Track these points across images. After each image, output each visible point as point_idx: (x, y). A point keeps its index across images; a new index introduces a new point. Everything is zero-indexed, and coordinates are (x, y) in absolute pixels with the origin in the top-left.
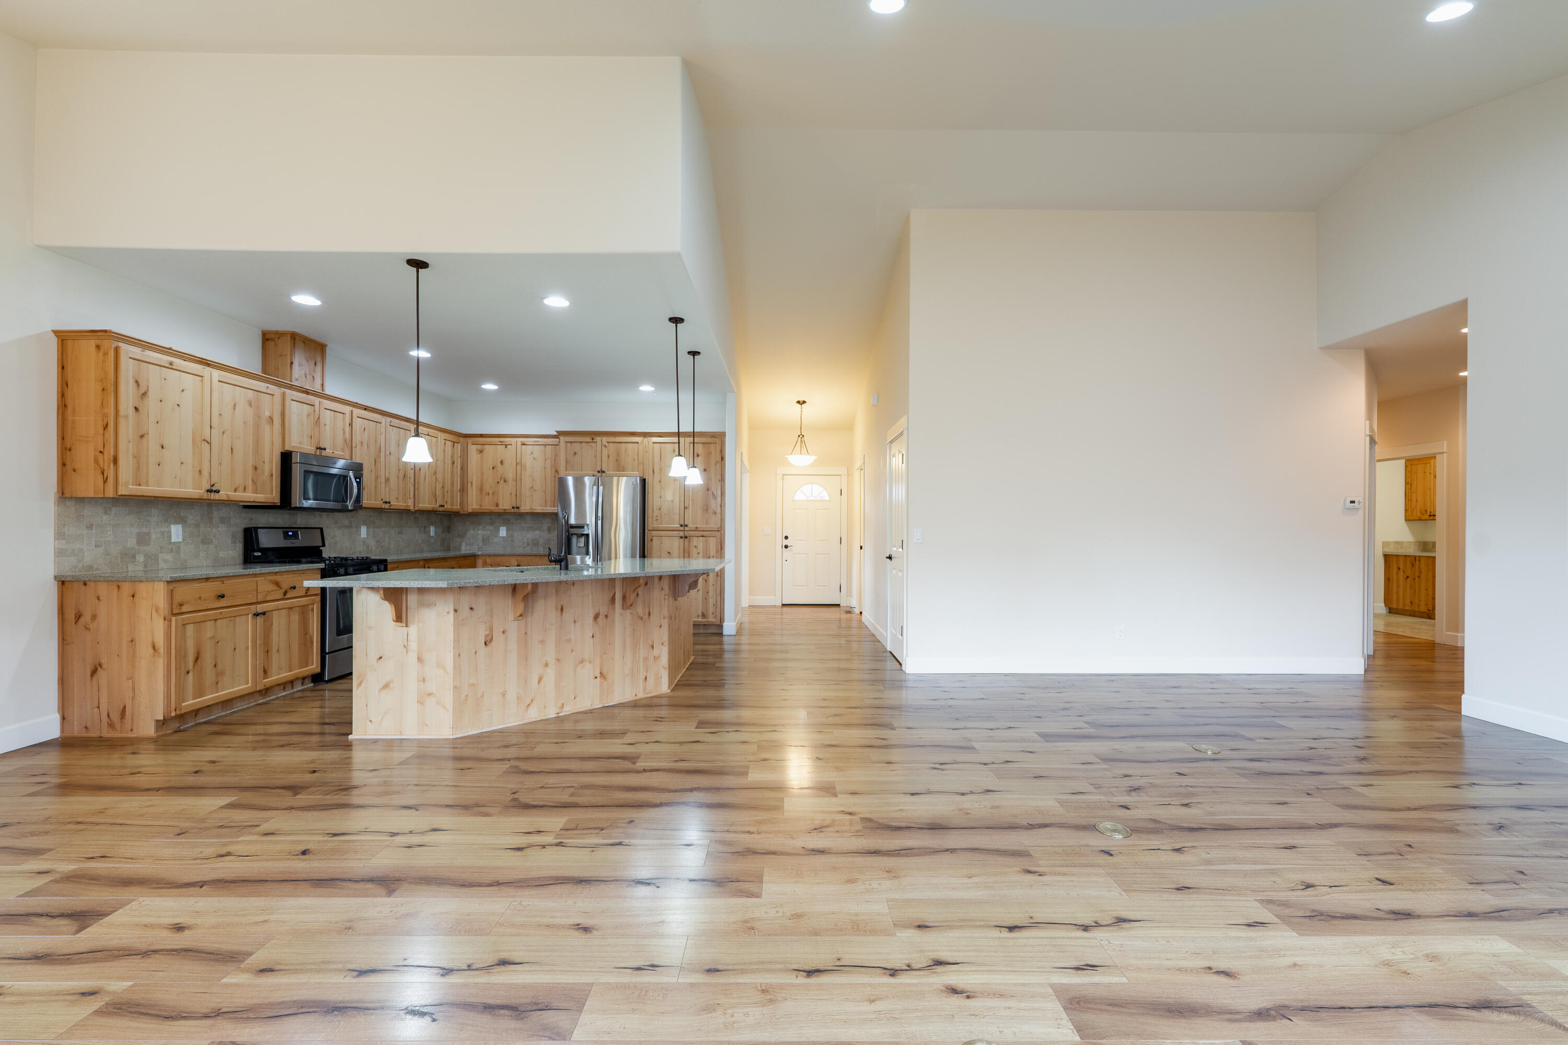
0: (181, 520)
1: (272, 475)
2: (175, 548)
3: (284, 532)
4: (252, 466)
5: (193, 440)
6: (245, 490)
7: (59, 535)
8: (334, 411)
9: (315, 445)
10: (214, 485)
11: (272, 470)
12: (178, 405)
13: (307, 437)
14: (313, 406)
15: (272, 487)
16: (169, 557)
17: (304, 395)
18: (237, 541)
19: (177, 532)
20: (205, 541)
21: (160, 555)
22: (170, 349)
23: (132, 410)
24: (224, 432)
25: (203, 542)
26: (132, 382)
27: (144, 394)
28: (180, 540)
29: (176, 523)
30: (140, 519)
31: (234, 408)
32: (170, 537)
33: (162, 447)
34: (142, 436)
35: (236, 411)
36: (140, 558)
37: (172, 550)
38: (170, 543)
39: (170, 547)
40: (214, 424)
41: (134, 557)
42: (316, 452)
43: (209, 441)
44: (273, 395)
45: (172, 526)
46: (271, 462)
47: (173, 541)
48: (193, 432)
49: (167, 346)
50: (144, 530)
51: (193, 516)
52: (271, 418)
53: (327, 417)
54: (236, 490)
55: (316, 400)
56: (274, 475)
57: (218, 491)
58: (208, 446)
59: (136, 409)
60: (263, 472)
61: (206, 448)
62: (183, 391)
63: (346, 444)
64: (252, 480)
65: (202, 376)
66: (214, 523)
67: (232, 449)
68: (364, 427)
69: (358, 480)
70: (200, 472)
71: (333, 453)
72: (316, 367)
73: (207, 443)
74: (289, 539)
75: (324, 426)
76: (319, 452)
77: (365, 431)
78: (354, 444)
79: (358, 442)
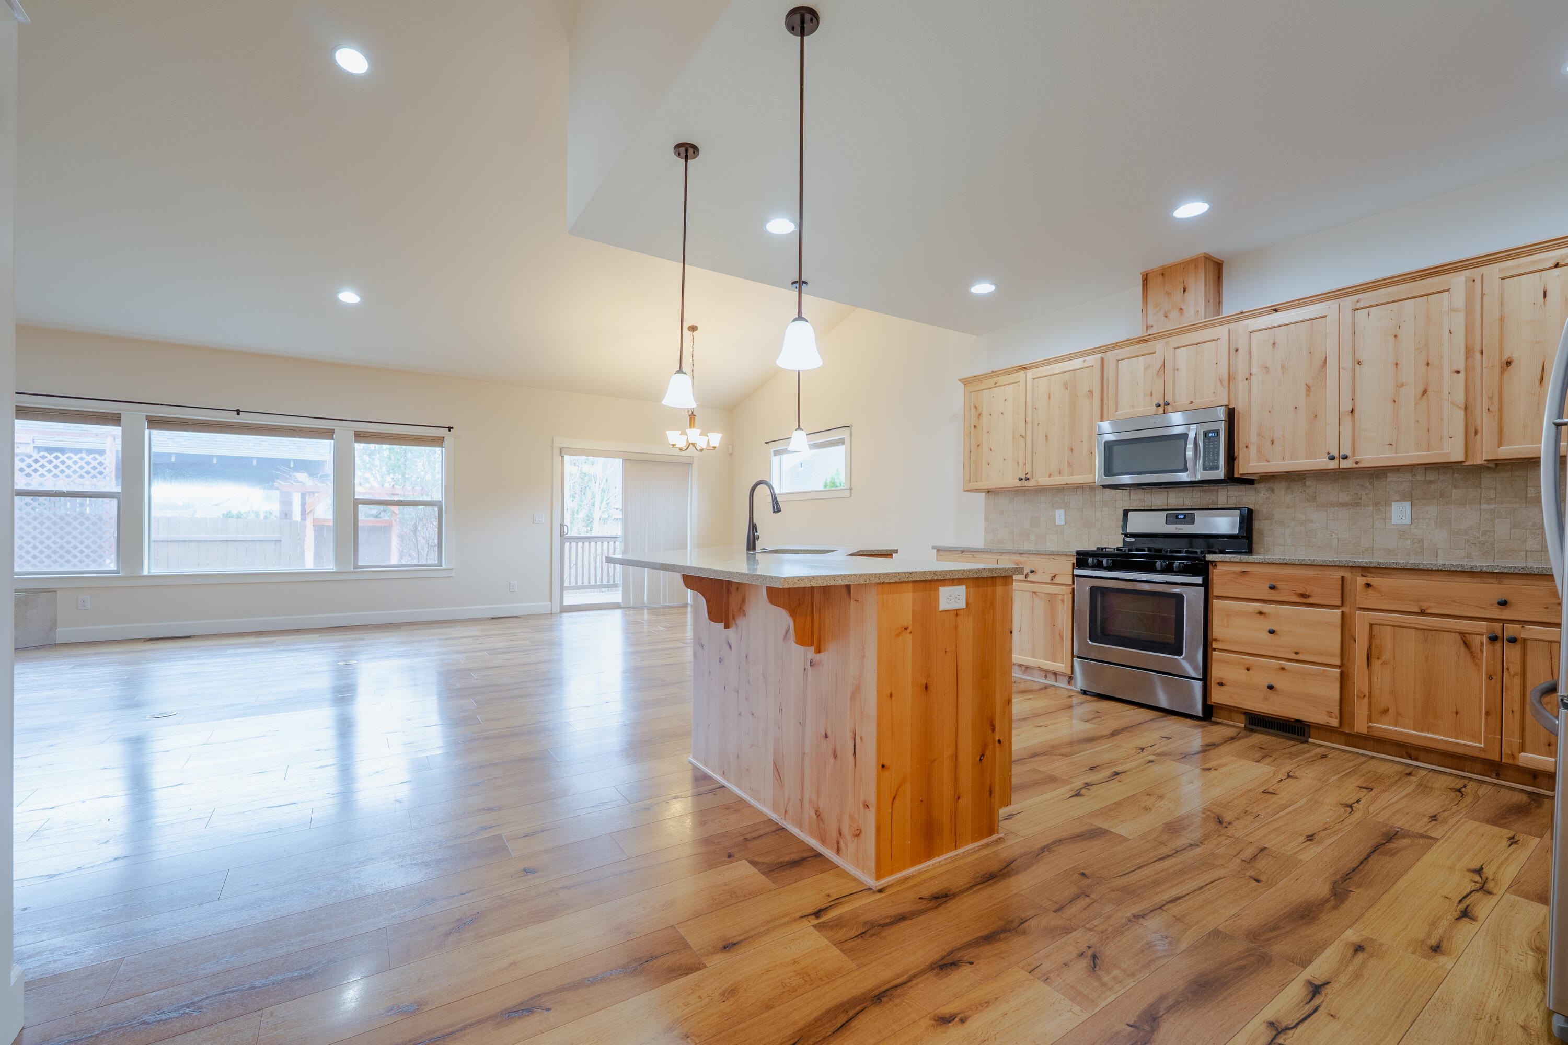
0: (1066, 504)
1: (1091, 453)
2: (1061, 530)
3: (1168, 515)
4: (1068, 448)
5: (1013, 438)
6: (1060, 473)
7: (987, 519)
8: (1197, 344)
9: (1157, 401)
10: (1027, 473)
12: (1002, 413)
13: (1142, 396)
14: (1156, 353)
16: (1055, 537)
17: (1144, 345)
19: (1060, 516)
20: (1087, 524)
21: (1048, 535)
22: (993, 372)
23: (973, 427)
26: (972, 408)
27: (981, 414)
28: (1063, 523)
29: (1060, 508)
31: (1049, 397)
32: (1055, 520)
33: (991, 450)
34: (978, 446)
35: (1051, 398)
36: (1033, 537)
37: (1056, 532)
38: (1056, 525)
39: (1055, 529)
40: (1029, 419)
42: (1157, 409)
43: (1024, 435)
45: (1056, 511)
47: (1056, 523)
48: (1013, 432)
49: (991, 371)
50: (1037, 514)
51: (1076, 501)
52: (1091, 392)
53: (1178, 358)
54: (1050, 476)
55: (1162, 345)
57: (1028, 479)
59: (976, 426)
60: (1081, 452)
61: (1022, 440)
62: (1006, 400)
63: (1221, 383)
64: (1068, 462)
65: (1019, 382)
66: (1097, 507)
67: (1046, 436)
68: (1272, 342)
69: (1210, 435)
70: (1018, 463)
71: (1191, 403)
72: (1186, 293)
73: (1023, 437)
74: (1176, 524)
75: (1176, 372)
76: (1161, 410)
77: (1277, 345)
78: (1241, 376)
79: (1255, 370)
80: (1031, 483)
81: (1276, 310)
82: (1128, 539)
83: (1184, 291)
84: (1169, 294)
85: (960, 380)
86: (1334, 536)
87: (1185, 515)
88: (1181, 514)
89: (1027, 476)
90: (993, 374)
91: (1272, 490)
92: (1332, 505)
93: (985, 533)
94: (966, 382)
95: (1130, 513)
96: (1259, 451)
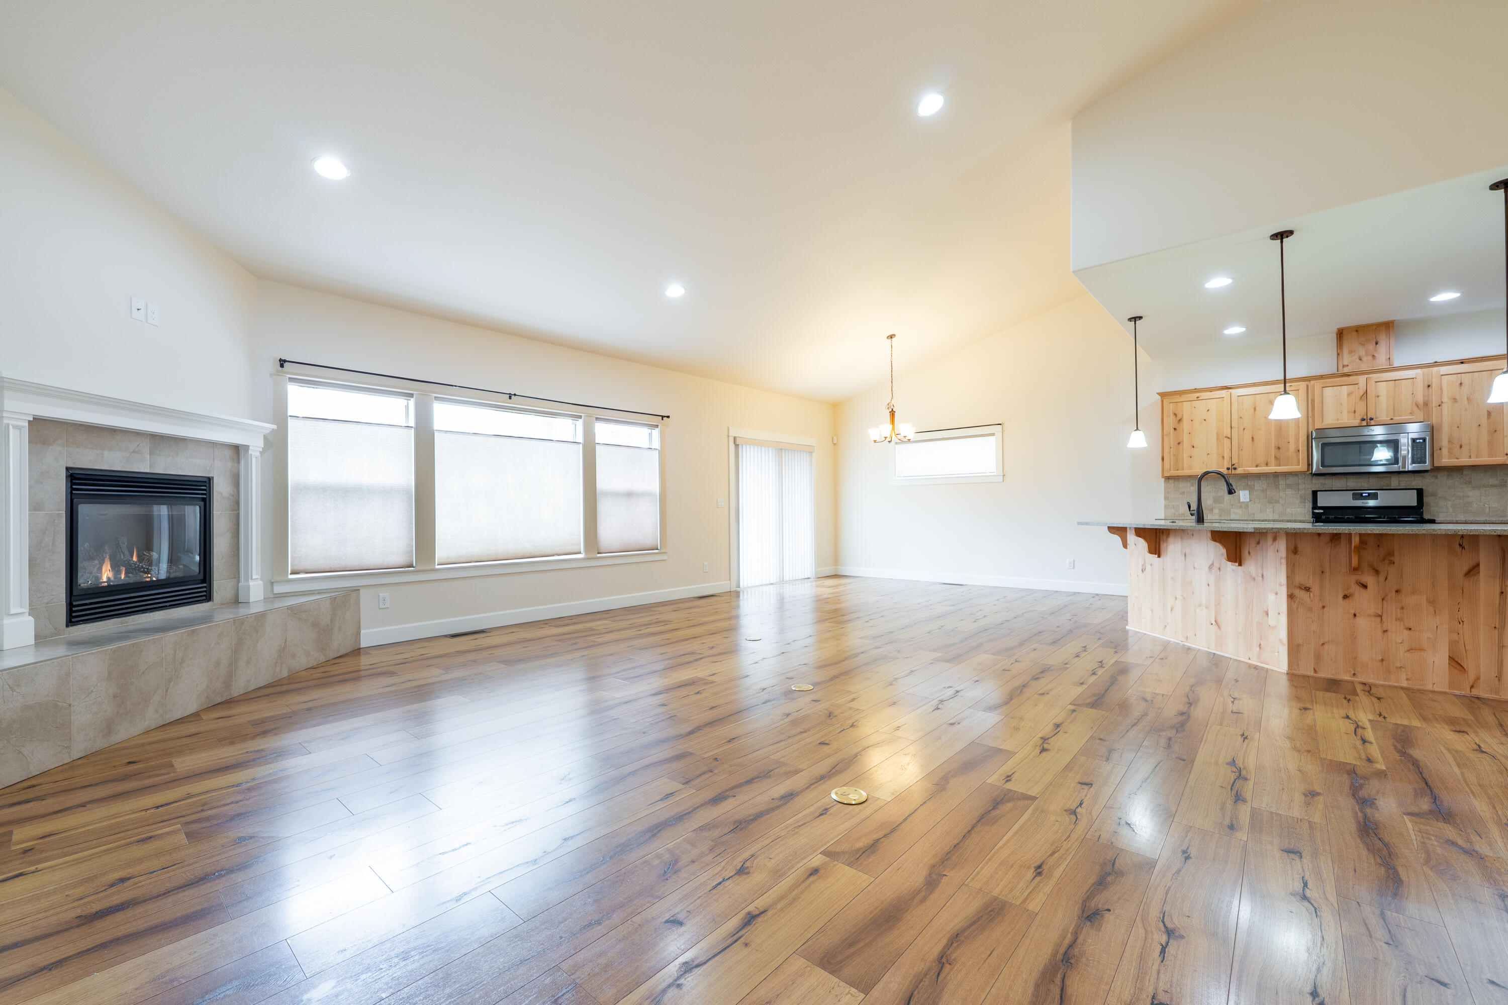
0: (1251, 489)
1: (1299, 451)
2: (1246, 505)
3: (1353, 494)
4: (1275, 447)
5: (1218, 439)
6: (1266, 463)
7: (1166, 498)
8: (1395, 380)
9: (1360, 418)
10: (1234, 465)
11: (1298, 446)
12: (1205, 420)
13: (1348, 412)
14: (1357, 384)
15: (1299, 460)
16: (1239, 511)
17: (1345, 378)
18: (1306, 501)
19: (1245, 495)
20: (1271, 501)
21: (1231, 510)
22: (1196, 389)
23: (1172, 430)
24: (1244, 429)
25: (1270, 502)
26: (1172, 415)
27: (1180, 420)
28: (1248, 500)
29: (1245, 489)
30: (1216, 488)
32: (1240, 500)
33: (1193, 447)
34: (1179, 443)
35: (1256, 411)
36: (1216, 511)
37: (1241, 507)
38: (1240, 502)
39: (1239, 505)
40: (1234, 425)
41: (1212, 510)
42: (1360, 423)
43: (1229, 436)
44: (1298, 390)
45: (1241, 492)
46: (1297, 440)
47: (1241, 501)
48: (1217, 434)
49: (1194, 388)
50: (1219, 494)
51: (1259, 485)
53: (1383, 388)
54: (1257, 466)
55: (1362, 379)
56: (1300, 451)
57: (1235, 469)
58: (1229, 441)
59: (1175, 429)
60: (1288, 450)
61: (1227, 442)
62: (1208, 410)
63: (1418, 407)
64: (1275, 457)
65: (1223, 398)
66: (1280, 488)
67: (1253, 438)
68: (1460, 382)
69: (1418, 441)
70: (1223, 457)
71: (1392, 419)
72: (1378, 346)
73: (1229, 438)
74: (1362, 499)
75: (1377, 398)
76: (1364, 423)
77: (1463, 385)
78: (1435, 403)
79: (1445, 399)
80: (1240, 471)
81: (1462, 363)
82: (1316, 511)
83: (1377, 343)
84: (1363, 345)
85: (1158, 393)
86: (1486, 505)
87: (1369, 494)
88: (1366, 493)
89: (1234, 466)
90: (1196, 390)
91: (1437, 477)
92: (1484, 486)
93: (1165, 509)
94: (1163, 395)
95: (1318, 493)
96: (1449, 452)
